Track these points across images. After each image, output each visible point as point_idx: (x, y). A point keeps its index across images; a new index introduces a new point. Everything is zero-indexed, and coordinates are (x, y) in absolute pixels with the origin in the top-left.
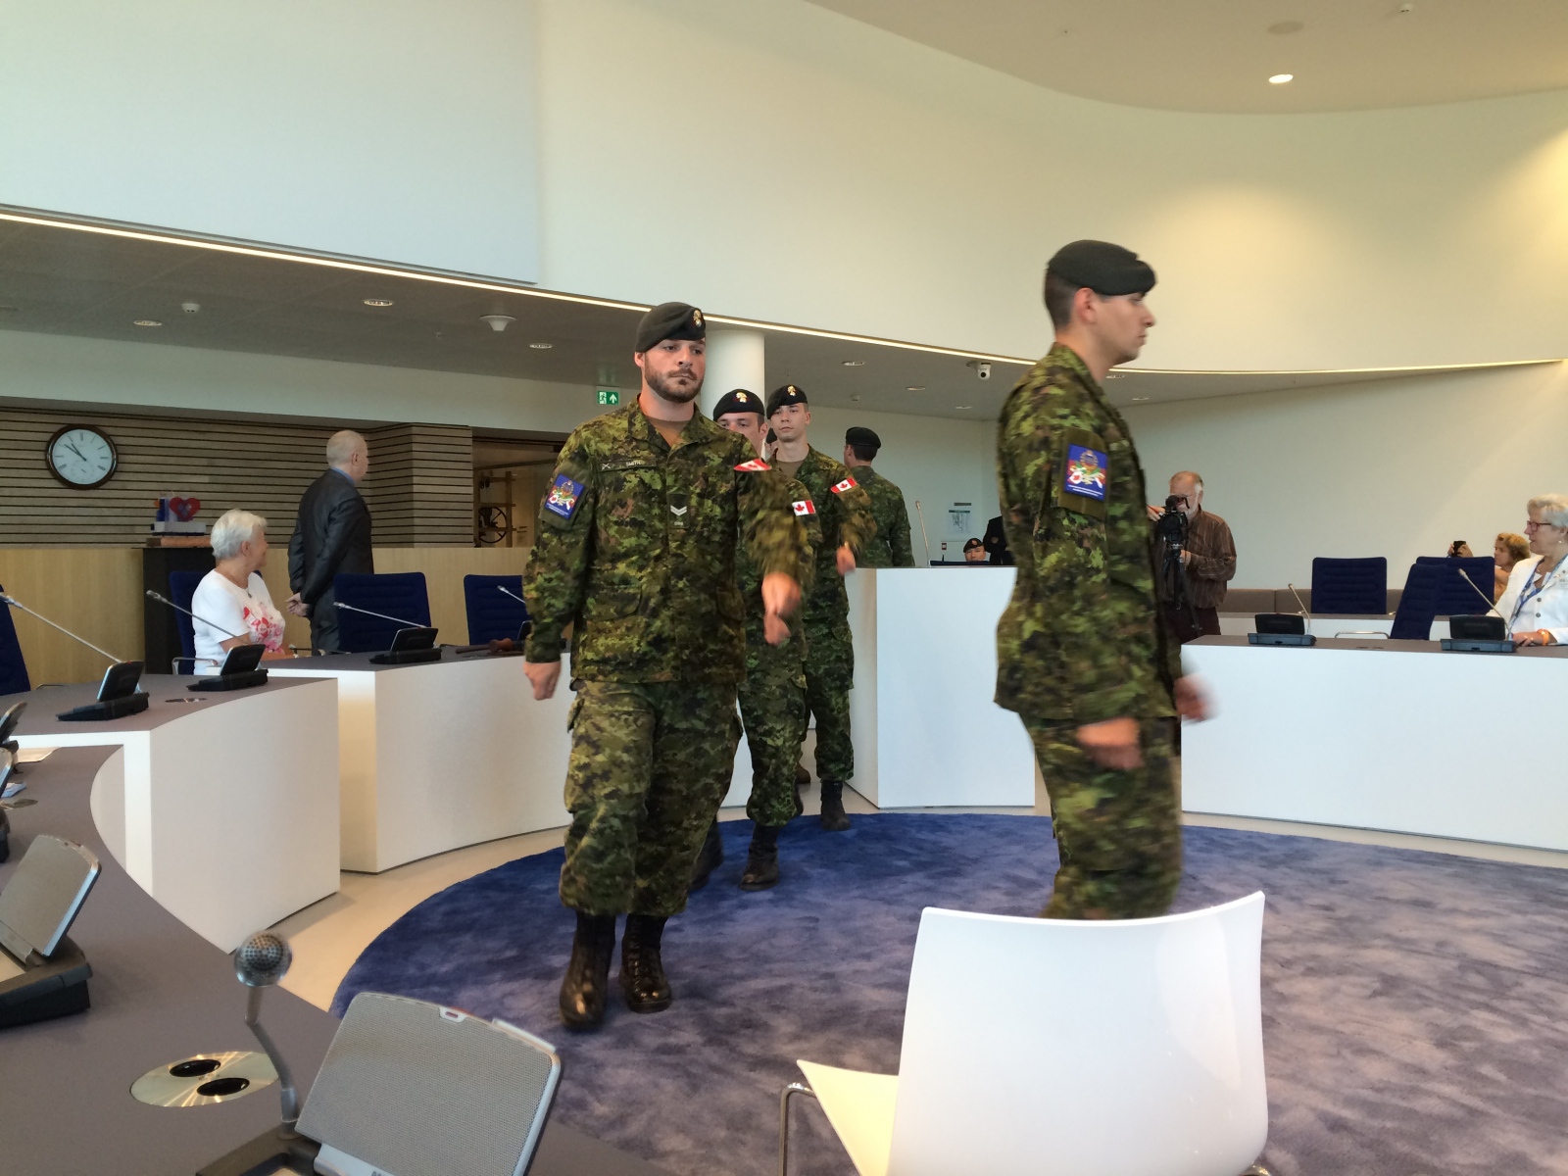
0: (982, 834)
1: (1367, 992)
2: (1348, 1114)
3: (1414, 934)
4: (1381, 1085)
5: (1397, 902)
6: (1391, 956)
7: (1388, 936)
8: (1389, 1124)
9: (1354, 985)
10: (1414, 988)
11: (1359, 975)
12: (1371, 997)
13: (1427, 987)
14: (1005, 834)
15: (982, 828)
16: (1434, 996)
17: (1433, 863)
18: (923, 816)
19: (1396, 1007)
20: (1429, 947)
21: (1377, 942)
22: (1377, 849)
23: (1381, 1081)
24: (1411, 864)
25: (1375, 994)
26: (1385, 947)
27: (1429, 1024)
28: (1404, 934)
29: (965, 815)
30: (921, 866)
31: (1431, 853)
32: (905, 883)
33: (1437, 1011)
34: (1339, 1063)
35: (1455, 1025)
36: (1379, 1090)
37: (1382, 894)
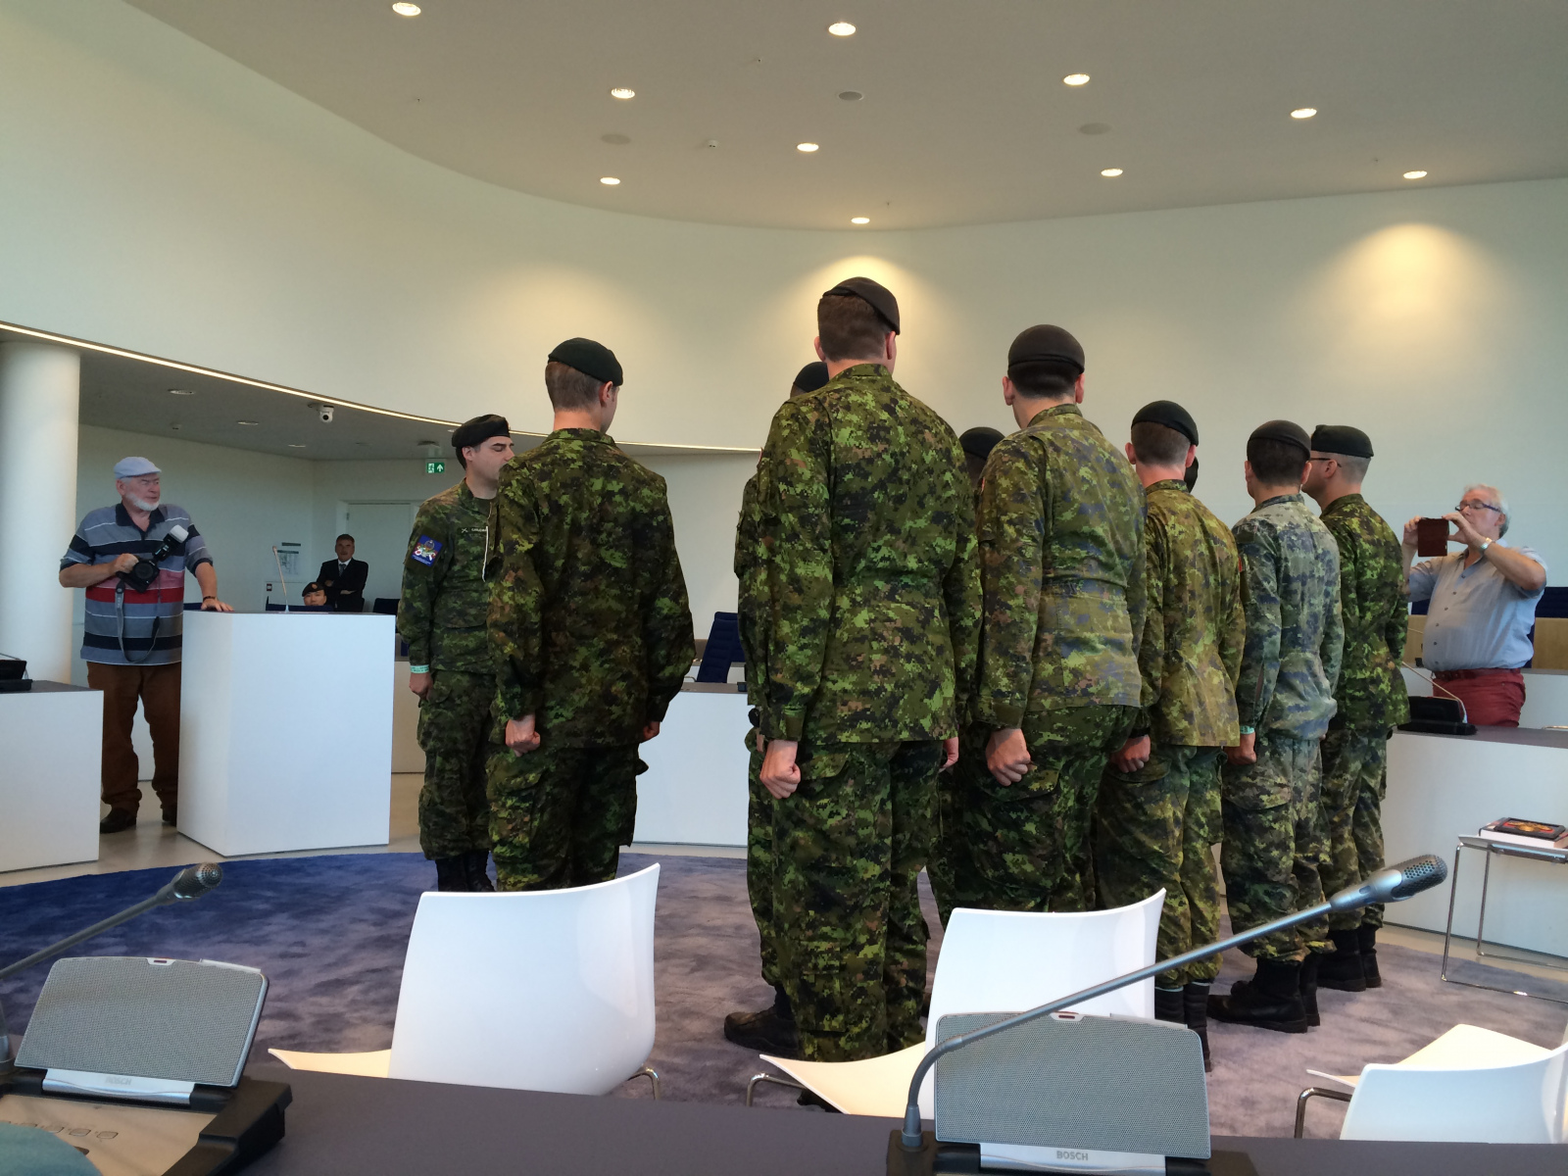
0: (340, 873)
1: (687, 970)
2: (677, 1060)
3: (718, 922)
4: (701, 1037)
5: (705, 899)
6: (703, 941)
7: (699, 926)
8: (708, 1064)
9: (677, 966)
10: (721, 962)
11: (680, 958)
12: (689, 973)
13: (731, 961)
14: (365, 871)
15: (339, 868)
16: (734, 967)
17: (729, 867)
18: (276, 861)
19: (708, 979)
20: (730, 931)
21: (690, 931)
22: (686, 858)
23: (701, 1033)
24: (713, 869)
25: (693, 970)
26: (698, 935)
27: (733, 987)
28: (711, 924)
29: (320, 857)
30: (281, 908)
31: (728, 859)
32: (270, 924)
33: (737, 978)
34: (669, 1025)
35: (751, 986)
36: (700, 1040)
37: (692, 895)
